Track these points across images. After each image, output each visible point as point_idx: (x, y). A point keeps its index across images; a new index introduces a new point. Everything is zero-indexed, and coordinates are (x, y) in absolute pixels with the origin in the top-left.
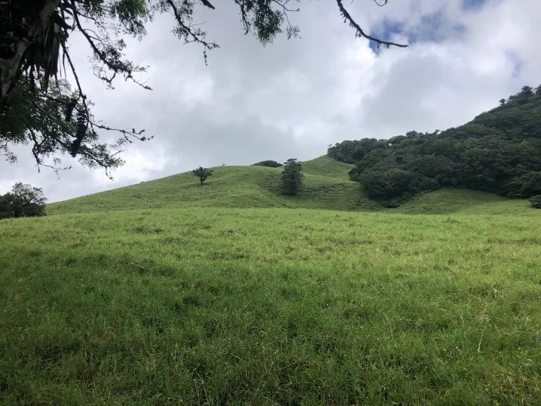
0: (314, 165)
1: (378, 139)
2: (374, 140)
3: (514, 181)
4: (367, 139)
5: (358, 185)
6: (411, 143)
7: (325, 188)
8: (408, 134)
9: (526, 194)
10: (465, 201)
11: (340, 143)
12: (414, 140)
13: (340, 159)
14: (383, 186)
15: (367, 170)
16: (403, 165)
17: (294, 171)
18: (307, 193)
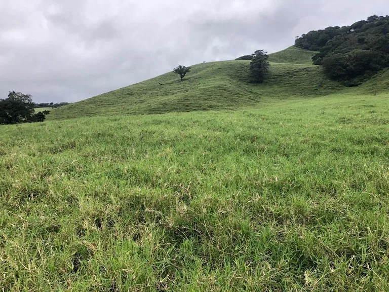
0: (280, 56)
1: (341, 27)
2: (337, 28)
4: (331, 28)
5: (321, 68)
6: (372, 26)
7: (290, 74)
8: (369, 18)
11: (306, 34)
12: (375, 23)
13: (306, 48)
14: (345, 67)
15: (329, 54)
16: (365, 45)
17: (260, 61)
18: (273, 80)
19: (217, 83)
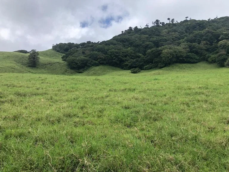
0: (45, 53)
1: (75, 44)
2: (73, 44)
3: (125, 63)
4: (70, 43)
5: (66, 63)
6: (89, 46)
7: (51, 64)
8: (87, 42)
9: (129, 68)
10: (108, 71)
11: (58, 44)
12: (90, 45)
13: (58, 51)
14: (77, 64)
15: (70, 56)
16: (85, 55)
17: (35, 56)
18: (41, 66)
19: (9, 65)
